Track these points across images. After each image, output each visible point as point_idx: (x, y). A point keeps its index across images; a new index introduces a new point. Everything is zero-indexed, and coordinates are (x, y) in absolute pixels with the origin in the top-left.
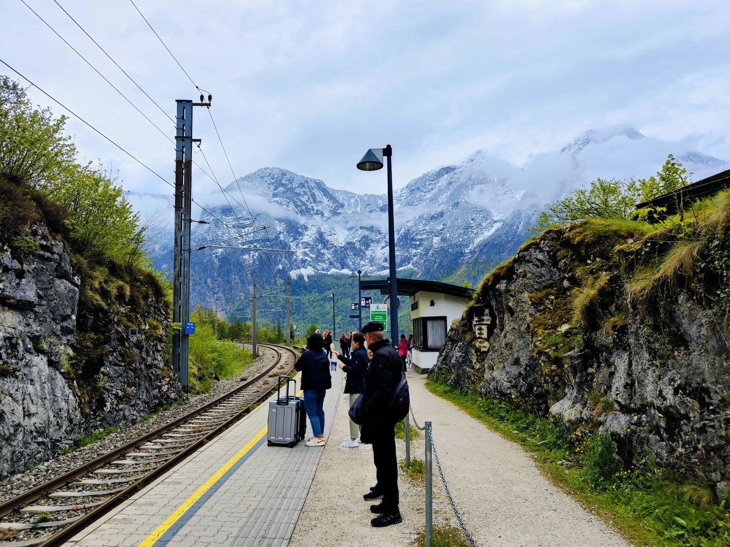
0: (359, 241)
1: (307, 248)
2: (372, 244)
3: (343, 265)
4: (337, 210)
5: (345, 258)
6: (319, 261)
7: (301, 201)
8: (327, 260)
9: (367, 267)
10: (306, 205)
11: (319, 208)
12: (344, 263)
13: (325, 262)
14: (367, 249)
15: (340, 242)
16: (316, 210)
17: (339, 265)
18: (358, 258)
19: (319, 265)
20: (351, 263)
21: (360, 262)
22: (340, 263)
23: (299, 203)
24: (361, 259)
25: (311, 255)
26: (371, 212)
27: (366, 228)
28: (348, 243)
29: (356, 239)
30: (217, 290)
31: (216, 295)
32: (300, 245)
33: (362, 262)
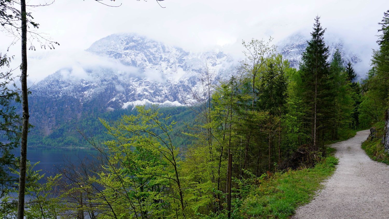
0: (188, 80)
1: (147, 86)
2: (198, 83)
3: (175, 98)
4: (183, 57)
5: (177, 93)
6: (157, 95)
7: (150, 52)
8: (164, 94)
9: (190, 100)
10: (153, 54)
11: (166, 57)
12: (176, 96)
13: (161, 96)
14: (193, 86)
15: (176, 81)
16: (164, 58)
17: (172, 98)
18: (186, 93)
19: (155, 98)
20: (180, 97)
21: (186, 96)
22: (173, 96)
23: (148, 54)
24: (188, 94)
25: (150, 91)
26: (208, 58)
27: (196, 71)
28: (181, 82)
29: (186, 79)
30: (52, 115)
31: (50, 119)
32: (143, 83)
33: (188, 96)
